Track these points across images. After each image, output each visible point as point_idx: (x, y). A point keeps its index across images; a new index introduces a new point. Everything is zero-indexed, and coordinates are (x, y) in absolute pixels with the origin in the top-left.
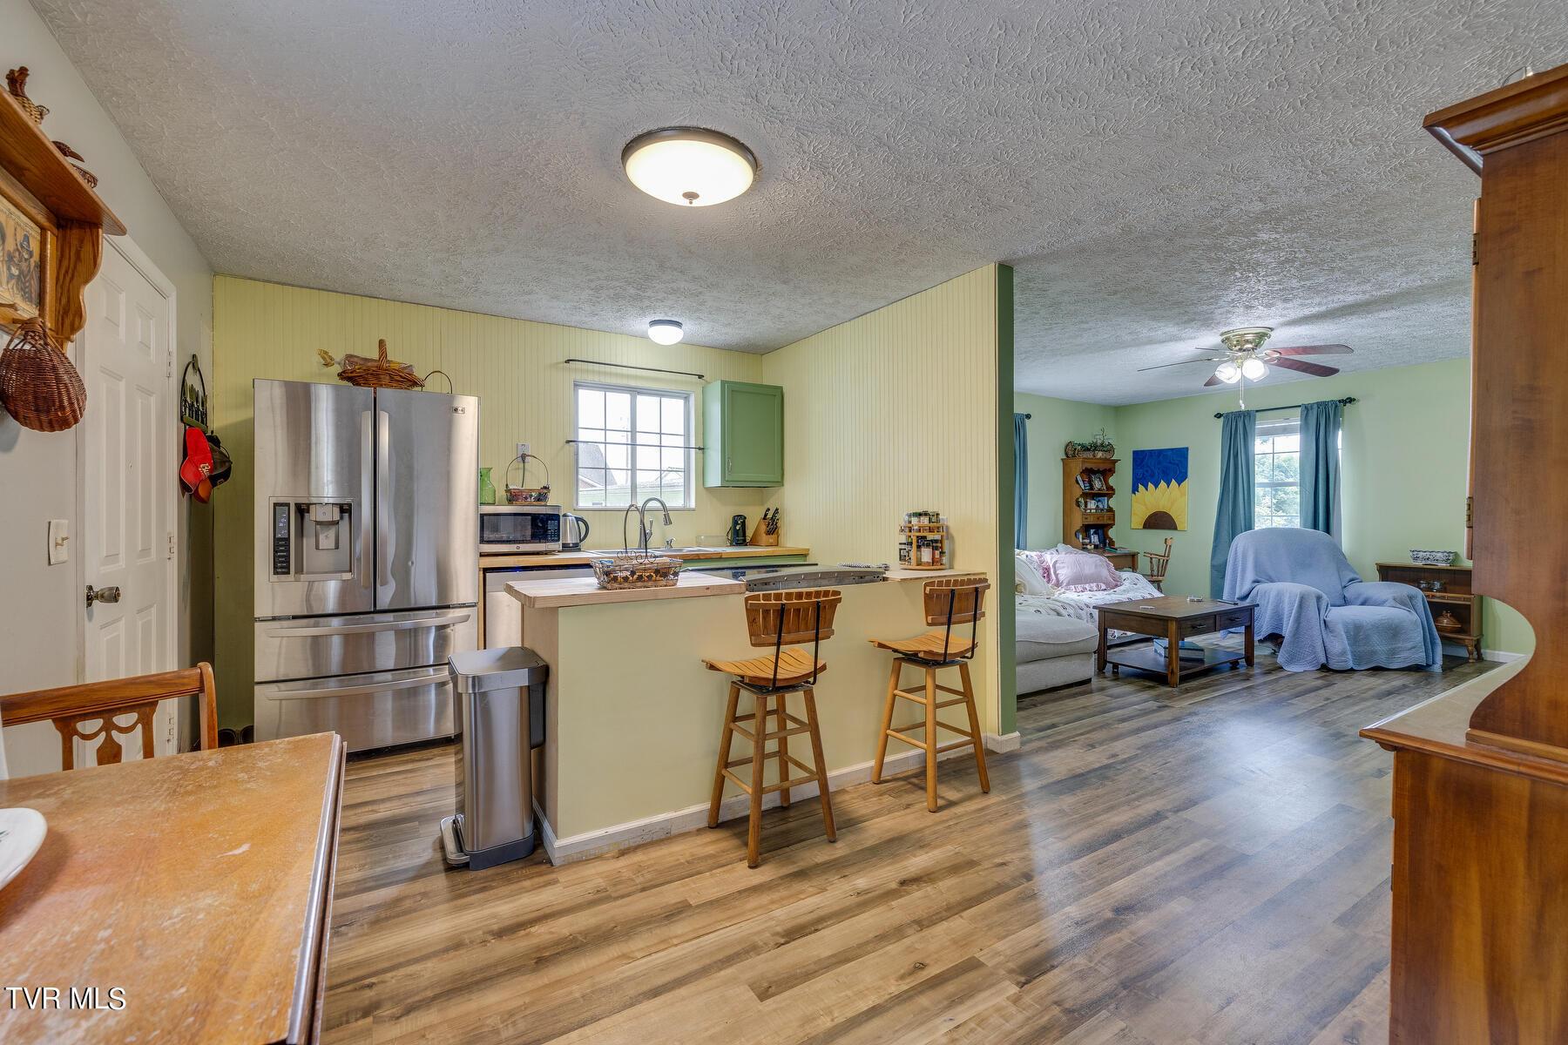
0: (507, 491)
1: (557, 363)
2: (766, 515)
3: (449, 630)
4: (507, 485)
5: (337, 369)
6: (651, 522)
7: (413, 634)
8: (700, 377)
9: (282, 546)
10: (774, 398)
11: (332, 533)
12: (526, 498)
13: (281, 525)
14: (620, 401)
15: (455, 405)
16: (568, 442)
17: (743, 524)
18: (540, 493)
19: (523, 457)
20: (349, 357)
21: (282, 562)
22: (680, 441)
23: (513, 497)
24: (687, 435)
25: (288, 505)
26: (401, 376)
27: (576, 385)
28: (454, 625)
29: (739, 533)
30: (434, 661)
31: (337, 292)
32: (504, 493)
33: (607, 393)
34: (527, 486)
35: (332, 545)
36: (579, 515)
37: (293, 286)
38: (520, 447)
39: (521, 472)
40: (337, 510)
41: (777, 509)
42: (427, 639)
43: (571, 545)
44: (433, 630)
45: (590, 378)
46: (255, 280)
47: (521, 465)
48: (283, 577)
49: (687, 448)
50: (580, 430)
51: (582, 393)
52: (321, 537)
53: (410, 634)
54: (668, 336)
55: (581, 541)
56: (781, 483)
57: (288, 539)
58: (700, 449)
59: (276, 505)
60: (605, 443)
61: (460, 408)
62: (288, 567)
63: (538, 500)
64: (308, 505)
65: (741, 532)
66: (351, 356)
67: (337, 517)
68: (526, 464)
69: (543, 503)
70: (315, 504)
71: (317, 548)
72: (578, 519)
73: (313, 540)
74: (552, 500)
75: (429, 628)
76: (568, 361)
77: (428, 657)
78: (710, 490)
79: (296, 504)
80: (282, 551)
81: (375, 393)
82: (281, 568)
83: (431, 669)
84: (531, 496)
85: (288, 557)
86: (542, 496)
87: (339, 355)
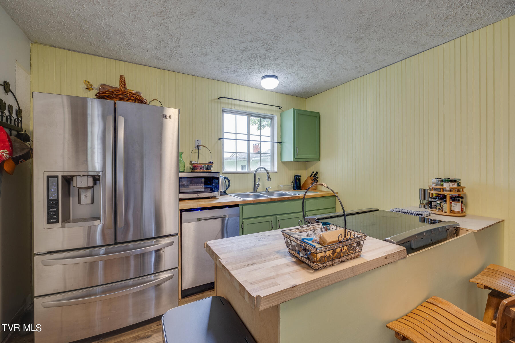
0: (190, 164)
1: (214, 99)
2: (312, 175)
3: (161, 252)
4: (191, 161)
5: (95, 92)
6: (259, 179)
7: (142, 256)
8: (280, 108)
9: (53, 204)
10: (316, 117)
11: (89, 193)
12: (201, 168)
13: (52, 190)
14: (243, 119)
15: (165, 114)
16: (220, 139)
17: (300, 179)
18: (208, 166)
19: (198, 147)
20: (103, 85)
21: (54, 215)
22: (269, 139)
23: (194, 168)
24: (272, 136)
25: (57, 177)
26: (133, 97)
27: (223, 111)
28: (164, 248)
29: (297, 184)
30: (154, 271)
31: (102, 57)
32: (189, 165)
33: (237, 115)
34: (200, 162)
35: (89, 201)
36: (226, 176)
37: (77, 52)
38: (196, 142)
39: (197, 154)
40: (91, 180)
41: (317, 172)
42: (151, 258)
43: (222, 192)
44: (154, 252)
45: (230, 107)
46: (55, 47)
47: (197, 151)
48: (54, 225)
49: (273, 142)
50: (224, 133)
51: (226, 115)
52: (83, 197)
53: (140, 256)
54: (271, 84)
55: (227, 189)
56: (318, 159)
57: (57, 200)
58: (279, 143)
59: (48, 177)
60: (236, 140)
61: (168, 116)
62: (57, 218)
63: (207, 169)
64: (72, 177)
65: (298, 183)
66: (104, 85)
67: (91, 184)
68: (199, 150)
69: (210, 171)
70: (76, 176)
71: (79, 203)
72: (225, 178)
73: (77, 199)
74: (214, 169)
75: (151, 252)
76: (219, 99)
77: (151, 269)
78: (285, 163)
79: (63, 176)
80: (53, 208)
81: (115, 103)
82: (53, 219)
83: (152, 276)
84: (204, 167)
85: (57, 211)
86: (209, 167)
87: (96, 85)
